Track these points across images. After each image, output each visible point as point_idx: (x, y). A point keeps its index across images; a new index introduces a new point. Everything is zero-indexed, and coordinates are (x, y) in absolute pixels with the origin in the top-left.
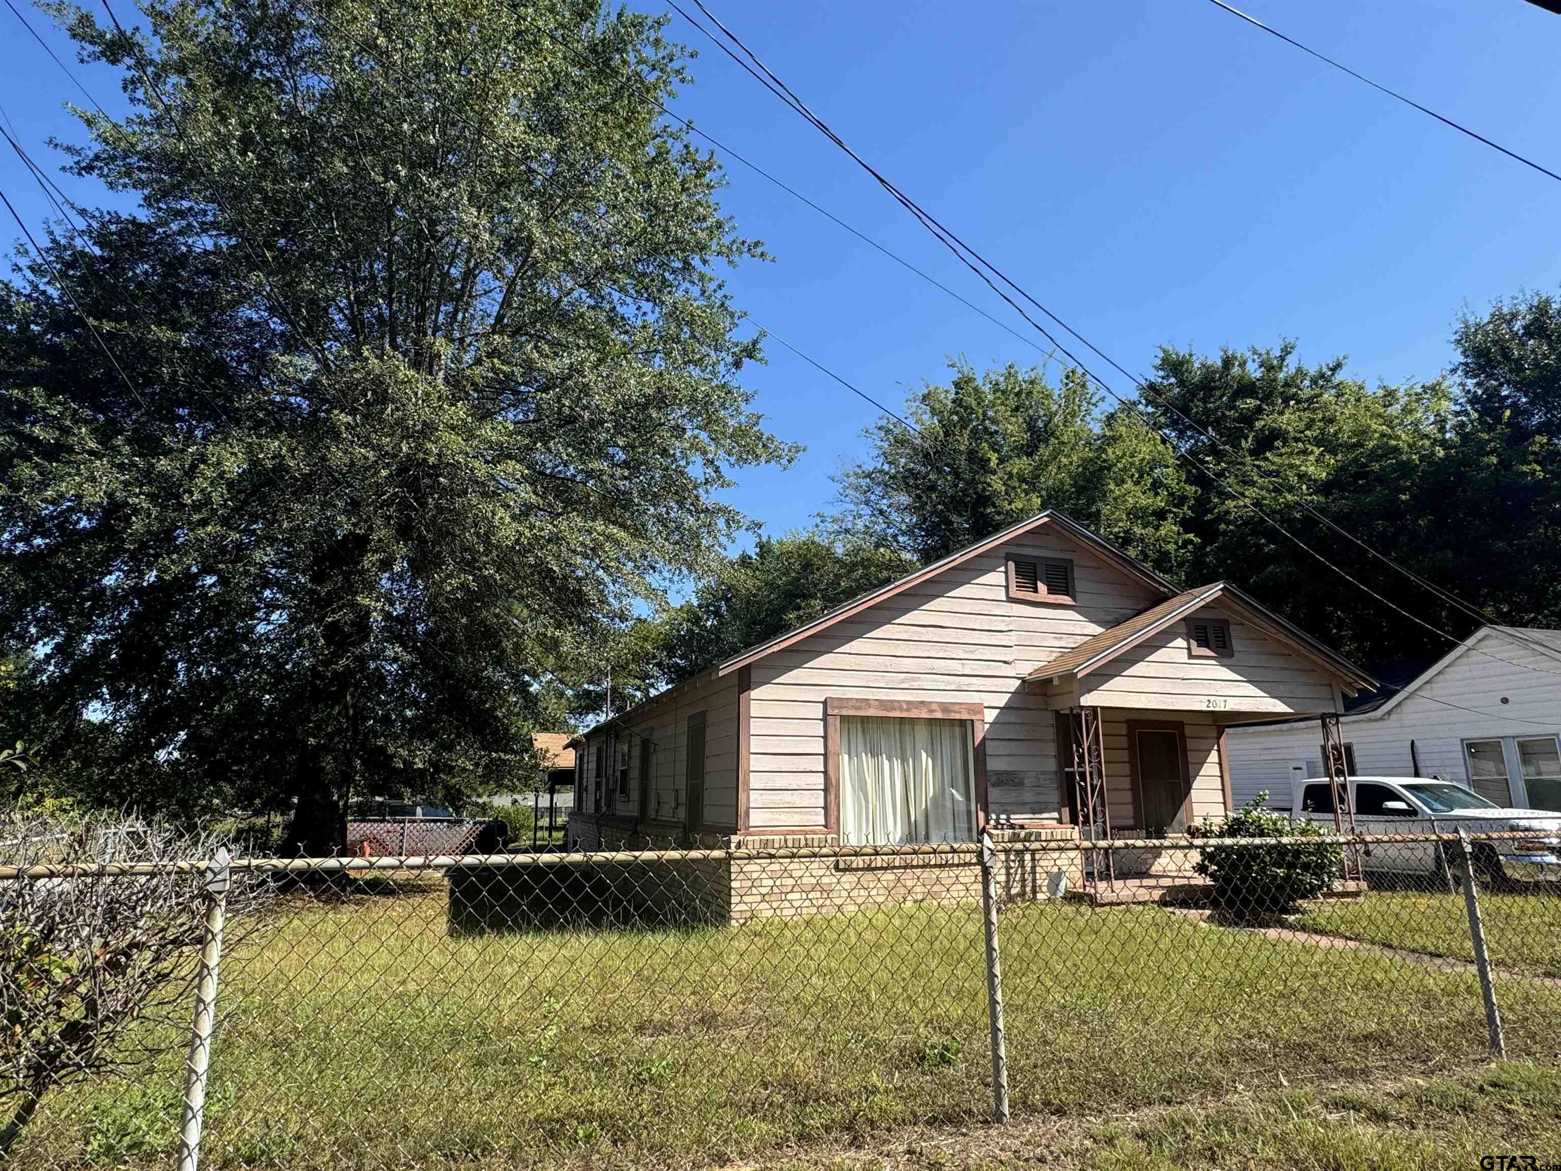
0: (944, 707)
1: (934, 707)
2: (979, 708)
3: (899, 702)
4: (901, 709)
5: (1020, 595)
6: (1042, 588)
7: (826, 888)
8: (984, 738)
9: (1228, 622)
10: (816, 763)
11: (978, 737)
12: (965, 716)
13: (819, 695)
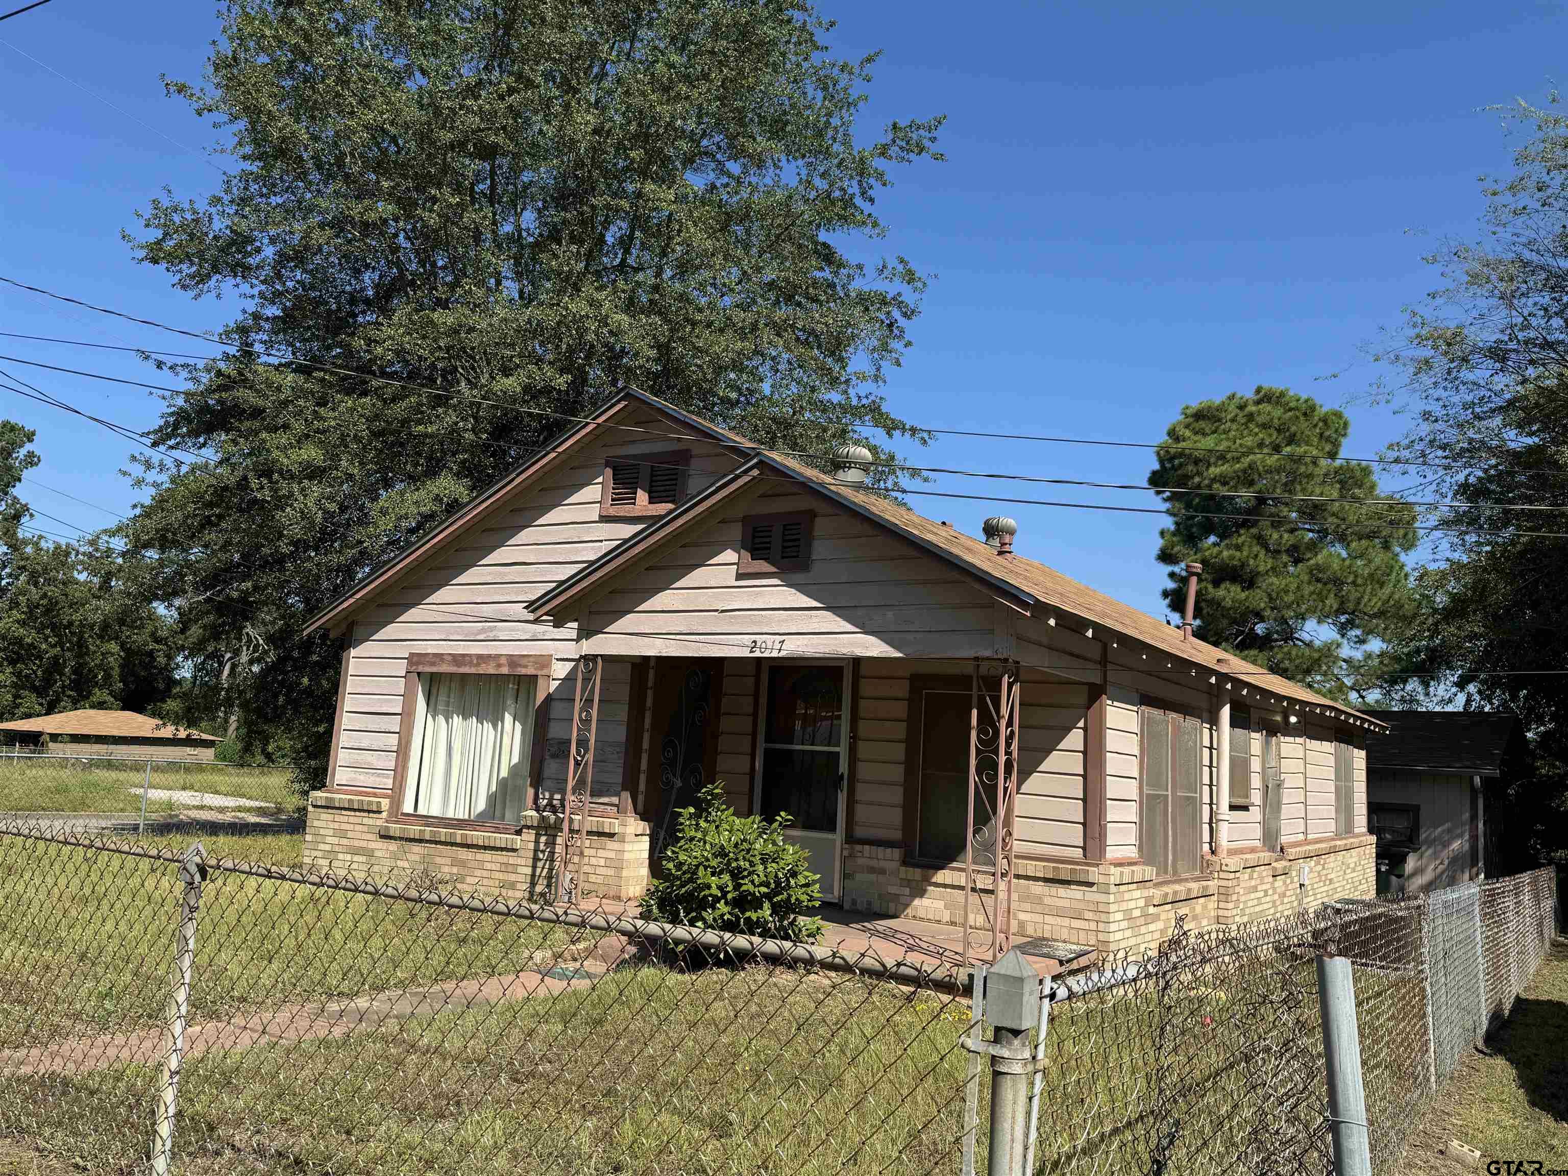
0: (513, 661)
1: (503, 661)
2: (544, 661)
3: (470, 655)
4: (471, 664)
5: (613, 511)
6: (642, 497)
7: (369, 853)
8: (549, 698)
9: (812, 515)
10: (394, 724)
11: (541, 697)
12: (530, 671)
13: (403, 651)
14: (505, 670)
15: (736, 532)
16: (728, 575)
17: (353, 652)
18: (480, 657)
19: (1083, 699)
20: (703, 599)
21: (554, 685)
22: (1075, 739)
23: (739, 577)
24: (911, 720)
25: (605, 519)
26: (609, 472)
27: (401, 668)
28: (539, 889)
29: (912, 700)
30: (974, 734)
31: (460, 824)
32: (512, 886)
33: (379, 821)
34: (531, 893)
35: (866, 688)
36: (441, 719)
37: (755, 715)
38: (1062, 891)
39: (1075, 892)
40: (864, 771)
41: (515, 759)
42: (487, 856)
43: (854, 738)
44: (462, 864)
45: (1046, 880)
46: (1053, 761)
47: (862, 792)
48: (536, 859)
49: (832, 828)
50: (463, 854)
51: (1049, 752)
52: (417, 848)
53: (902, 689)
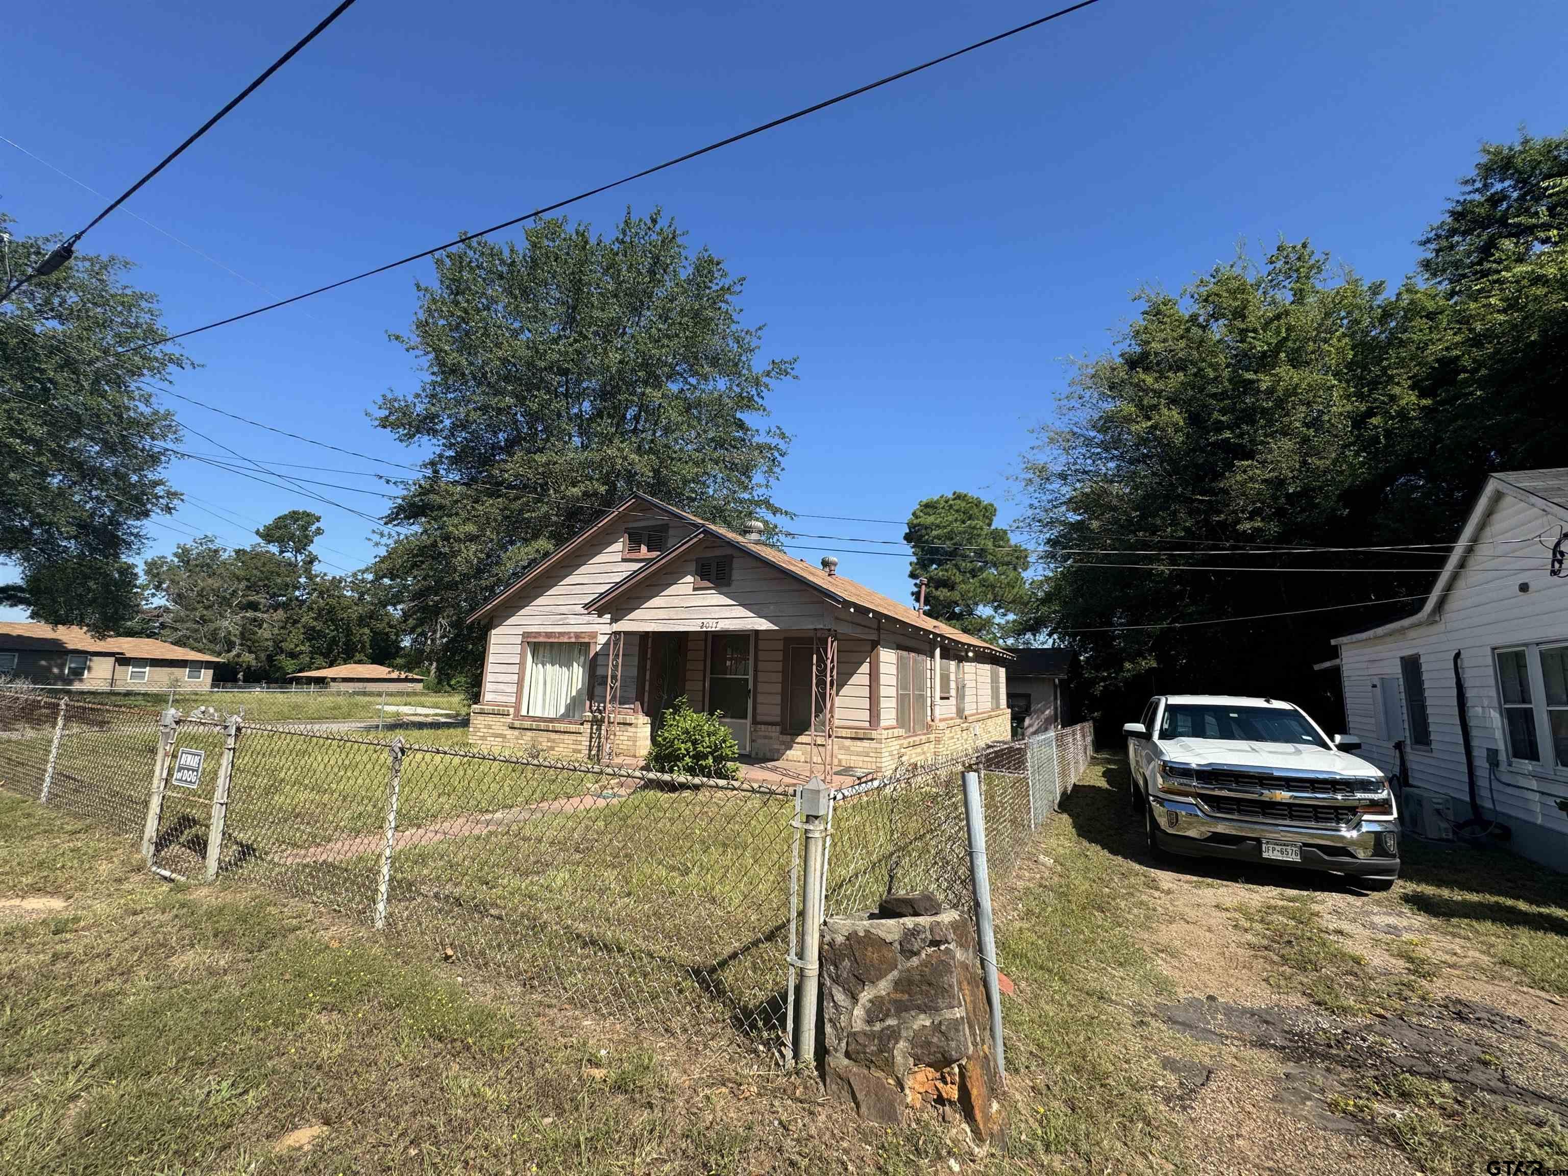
0: (577, 635)
1: (572, 635)
2: (594, 635)
3: (555, 633)
4: (555, 637)
5: (628, 557)
6: (644, 548)
7: (503, 736)
8: (597, 654)
9: (732, 557)
10: (516, 669)
11: (592, 654)
12: (587, 640)
13: (520, 631)
14: (573, 640)
15: (693, 567)
16: (689, 589)
17: (493, 632)
18: (559, 633)
19: (869, 648)
20: (676, 602)
21: (599, 647)
22: (865, 668)
23: (695, 589)
24: (785, 660)
25: (624, 560)
26: (626, 535)
27: (519, 640)
28: (593, 753)
29: (785, 651)
30: (814, 667)
31: (552, 720)
32: (579, 751)
33: (509, 720)
34: (589, 755)
35: (762, 645)
36: (540, 666)
37: (705, 661)
38: (859, 743)
39: (866, 744)
40: (760, 688)
41: (580, 686)
42: (566, 736)
43: (756, 670)
44: (553, 741)
45: (851, 738)
46: (855, 679)
47: (760, 699)
48: (591, 738)
49: (746, 718)
50: (554, 736)
51: (852, 675)
52: (529, 733)
53: (780, 645)
